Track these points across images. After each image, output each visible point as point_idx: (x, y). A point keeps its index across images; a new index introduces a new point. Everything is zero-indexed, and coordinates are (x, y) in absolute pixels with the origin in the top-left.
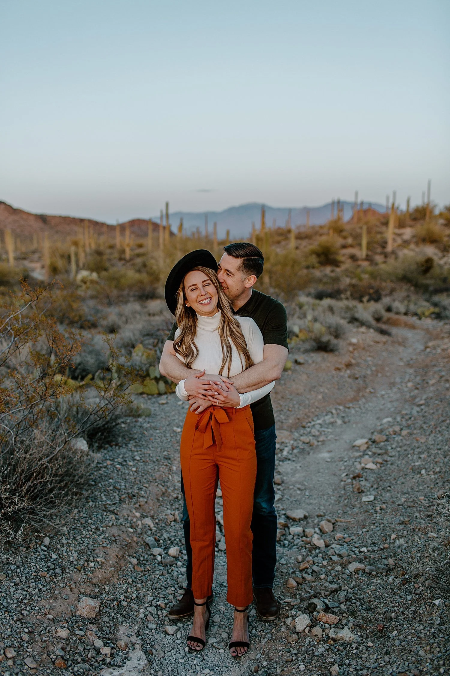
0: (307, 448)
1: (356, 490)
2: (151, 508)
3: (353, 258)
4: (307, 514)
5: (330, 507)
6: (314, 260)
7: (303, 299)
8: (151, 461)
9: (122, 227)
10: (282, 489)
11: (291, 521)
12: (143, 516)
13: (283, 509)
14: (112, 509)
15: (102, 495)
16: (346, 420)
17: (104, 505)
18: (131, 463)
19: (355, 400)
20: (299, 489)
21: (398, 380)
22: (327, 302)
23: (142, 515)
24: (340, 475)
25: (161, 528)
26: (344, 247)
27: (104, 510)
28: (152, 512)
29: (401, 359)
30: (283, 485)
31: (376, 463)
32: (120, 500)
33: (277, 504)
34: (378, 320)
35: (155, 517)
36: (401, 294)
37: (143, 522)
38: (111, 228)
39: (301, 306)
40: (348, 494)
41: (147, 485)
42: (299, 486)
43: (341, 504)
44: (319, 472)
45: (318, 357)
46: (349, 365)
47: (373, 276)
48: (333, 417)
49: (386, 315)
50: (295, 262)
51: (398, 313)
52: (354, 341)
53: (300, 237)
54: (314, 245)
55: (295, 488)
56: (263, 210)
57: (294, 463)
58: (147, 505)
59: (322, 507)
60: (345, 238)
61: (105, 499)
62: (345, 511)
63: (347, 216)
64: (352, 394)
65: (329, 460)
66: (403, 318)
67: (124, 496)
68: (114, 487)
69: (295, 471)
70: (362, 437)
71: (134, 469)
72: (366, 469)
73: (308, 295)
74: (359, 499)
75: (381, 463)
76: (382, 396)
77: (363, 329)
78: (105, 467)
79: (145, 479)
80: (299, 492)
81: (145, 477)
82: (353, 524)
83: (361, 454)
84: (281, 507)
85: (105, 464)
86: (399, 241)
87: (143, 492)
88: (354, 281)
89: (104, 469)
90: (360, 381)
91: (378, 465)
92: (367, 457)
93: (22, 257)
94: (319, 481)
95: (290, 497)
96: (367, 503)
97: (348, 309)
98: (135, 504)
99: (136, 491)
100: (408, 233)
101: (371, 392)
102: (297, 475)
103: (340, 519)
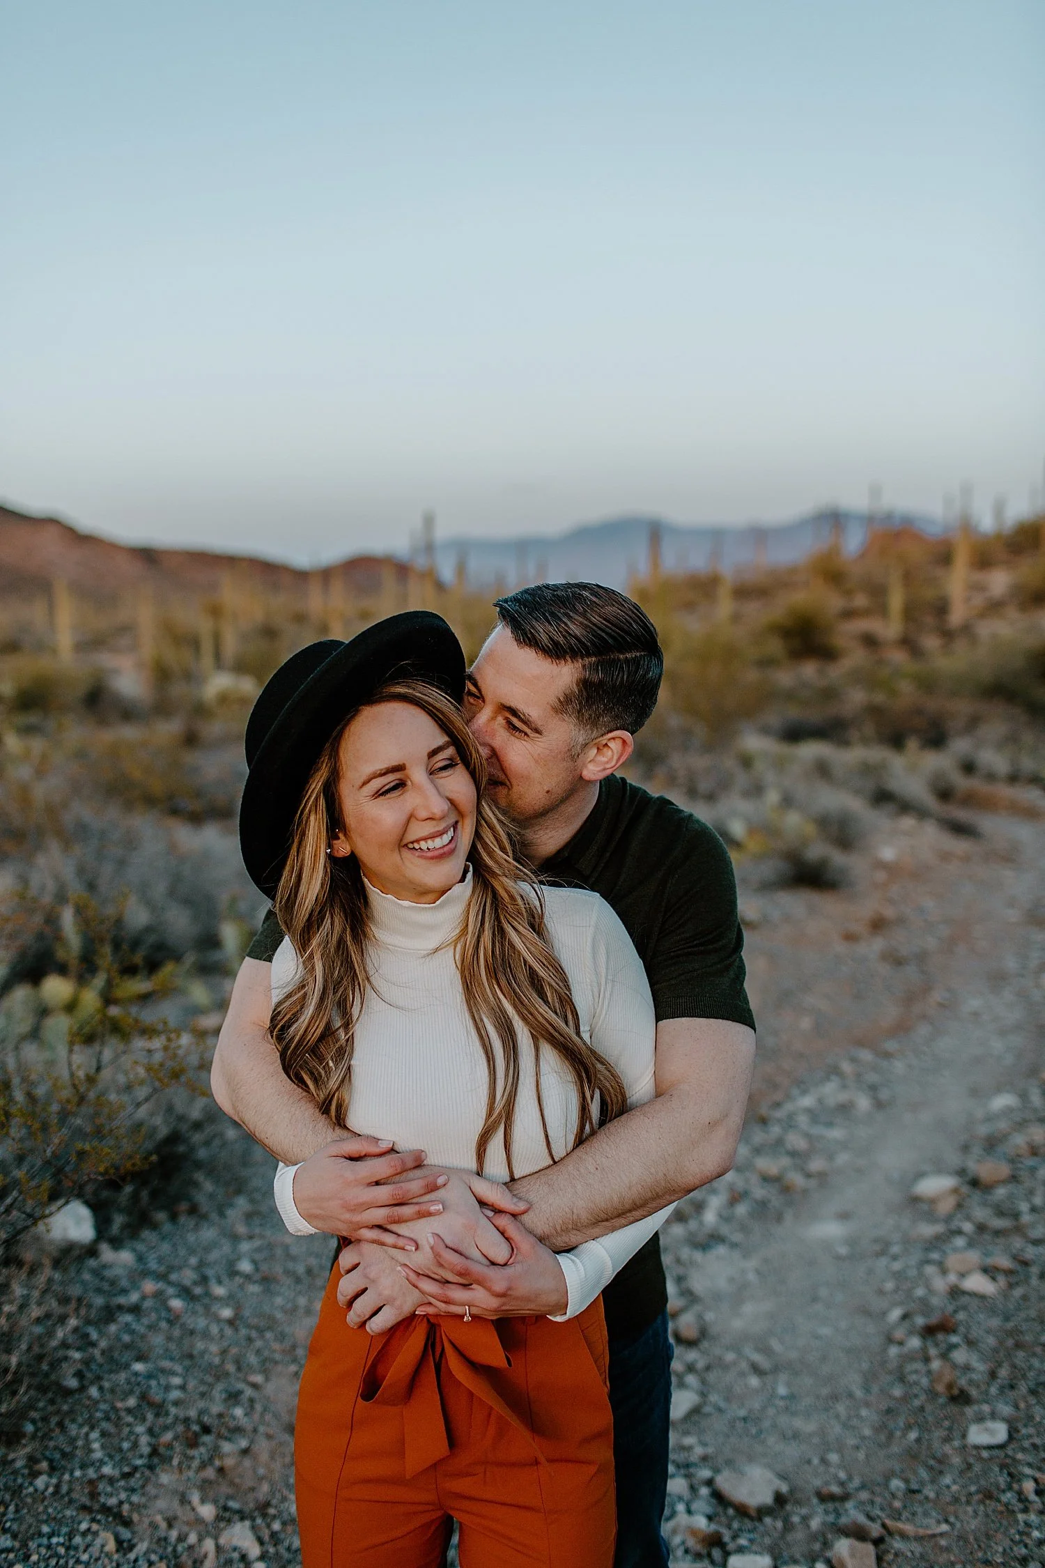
0: (776, 1201)
1: (940, 1388)
2: (261, 1471)
3: (870, 641)
4: (784, 1488)
5: (861, 1455)
6: (775, 646)
7: (753, 742)
8: (287, 1272)
9: (326, 575)
10: (700, 1365)
11: (731, 1511)
12: (226, 1516)
13: (705, 1458)
14: (112, 1501)
15: (95, 1435)
16: (884, 1095)
17: (91, 1482)
18: (219, 1291)
19: (901, 1029)
20: (756, 1369)
21: (1011, 964)
22: (810, 750)
23: (226, 1509)
24: (884, 1314)
25: (286, 1555)
26: (849, 614)
27: (84, 1508)
28: (265, 1487)
29: (1011, 903)
30: (705, 1344)
31: (990, 1271)
32: (154, 1452)
33: (686, 1433)
34: (945, 794)
35: (272, 1511)
36: (995, 728)
37: (222, 1541)
38: (301, 576)
39: (746, 762)
40: (917, 1403)
41: (258, 1379)
42: (757, 1358)
43: (895, 1449)
44: (815, 1299)
45: (795, 903)
46: (878, 925)
47: (927, 684)
48: (844, 1087)
49: (962, 783)
50: (730, 654)
51: (991, 777)
52: (888, 853)
53: (743, 592)
54: (777, 610)
55: (744, 1365)
56: (655, 532)
57: (736, 1255)
58: (247, 1463)
59: (834, 1457)
60: (849, 593)
61: (98, 1455)
62: (915, 1486)
63: (853, 542)
64: (891, 1013)
65: (843, 1250)
66: (1006, 792)
67: (168, 1436)
68: (144, 1397)
69: (740, 1293)
70: (939, 1170)
71: (227, 1313)
72: (964, 1293)
73: (765, 731)
74: (956, 1434)
75: (1009, 1273)
76: (976, 1014)
77: (908, 822)
78: (135, 1310)
79: (258, 1352)
80: (754, 1381)
81: (259, 1344)
82: (947, 1549)
83: (939, 1228)
84: (699, 1451)
85: (134, 1297)
86: (978, 601)
87: (238, 1412)
88: (880, 698)
89: (128, 1318)
90: (911, 971)
91: (1002, 1281)
92: (960, 1242)
93: (92, 643)
94: (817, 1337)
95: (728, 1399)
96: (985, 1454)
97: (867, 769)
98: (203, 1466)
99: (216, 1409)
100: (999, 581)
101: (941, 1005)
102: (748, 1308)
103: (900, 1525)
